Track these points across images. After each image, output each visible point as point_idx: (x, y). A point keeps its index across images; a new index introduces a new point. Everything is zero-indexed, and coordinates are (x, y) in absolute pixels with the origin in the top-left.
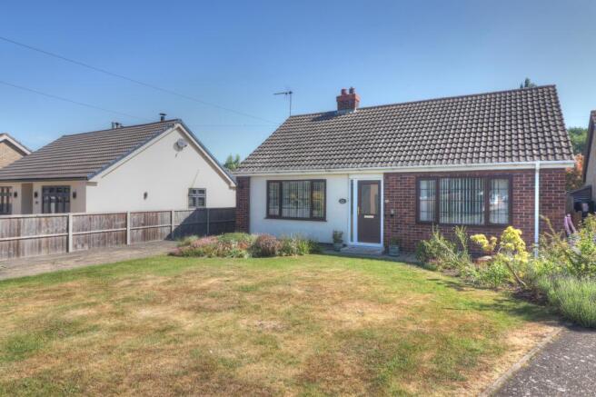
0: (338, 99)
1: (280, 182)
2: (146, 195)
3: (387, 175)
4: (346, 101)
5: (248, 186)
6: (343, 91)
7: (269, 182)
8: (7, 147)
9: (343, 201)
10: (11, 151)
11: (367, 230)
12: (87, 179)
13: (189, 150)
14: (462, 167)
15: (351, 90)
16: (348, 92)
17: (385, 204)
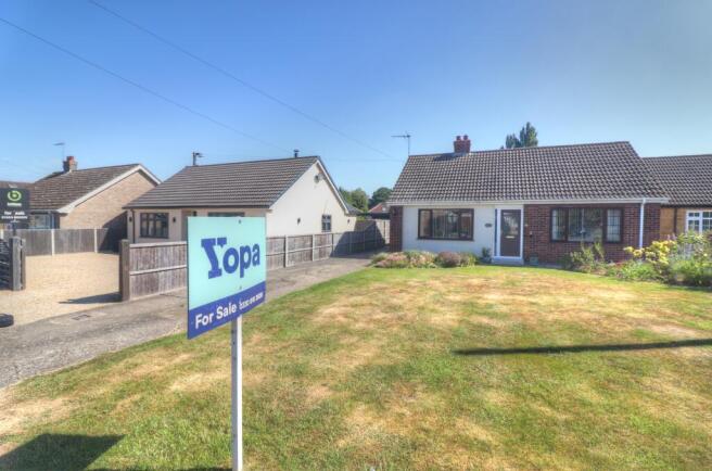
0: (455, 143)
1: (431, 210)
2: (299, 221)
3: (526, 206)
4: (462, 145)
5: (401, 213)
6: (458, 138)
7: (420, 211)
8: (141, 177)
9: (488, 225)
10: (144, 180)
11: (509, 247)
12: (267, 206)
13: (322, 183)
14: (588, 201)
15: (466, 137)
16: (462, 138)
17: (525, 228)
